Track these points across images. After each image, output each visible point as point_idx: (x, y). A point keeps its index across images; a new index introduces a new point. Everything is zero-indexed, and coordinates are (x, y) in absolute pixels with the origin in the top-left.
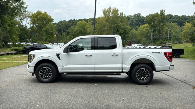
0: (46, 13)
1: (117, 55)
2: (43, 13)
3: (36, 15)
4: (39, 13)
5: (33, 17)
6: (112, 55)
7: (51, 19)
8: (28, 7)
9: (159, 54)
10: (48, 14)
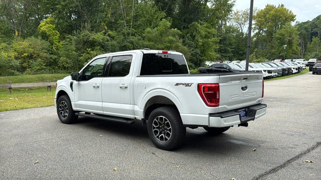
0: (282, 5)
1: (126, 88)
2: (277, 7)
3: (264, 13)
4: (269, 8)
5: (259, 17)
6: (121, 87)
7: (290, 16)
8: (235, 3)
9: (187, 87)
10: (285, 7)
